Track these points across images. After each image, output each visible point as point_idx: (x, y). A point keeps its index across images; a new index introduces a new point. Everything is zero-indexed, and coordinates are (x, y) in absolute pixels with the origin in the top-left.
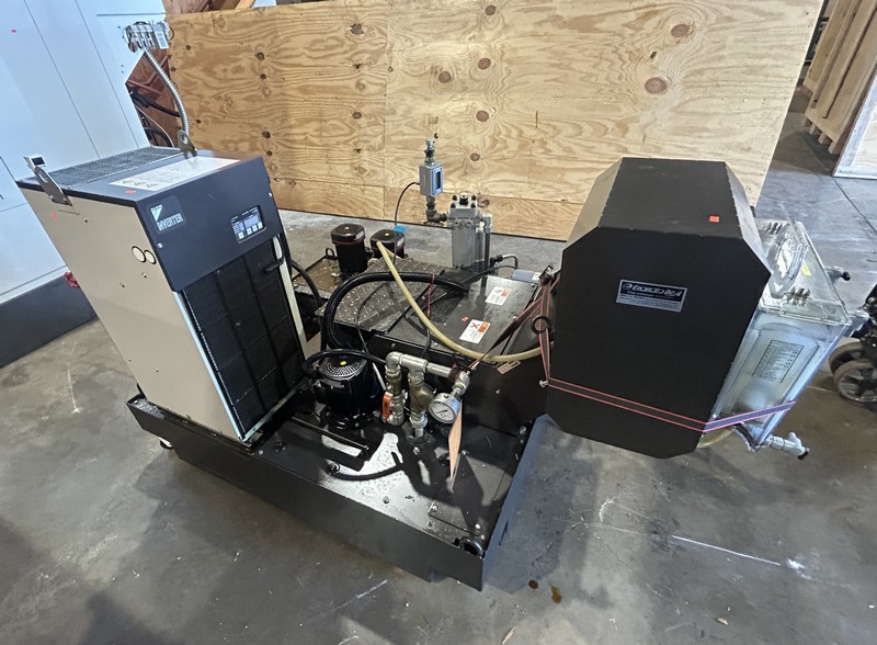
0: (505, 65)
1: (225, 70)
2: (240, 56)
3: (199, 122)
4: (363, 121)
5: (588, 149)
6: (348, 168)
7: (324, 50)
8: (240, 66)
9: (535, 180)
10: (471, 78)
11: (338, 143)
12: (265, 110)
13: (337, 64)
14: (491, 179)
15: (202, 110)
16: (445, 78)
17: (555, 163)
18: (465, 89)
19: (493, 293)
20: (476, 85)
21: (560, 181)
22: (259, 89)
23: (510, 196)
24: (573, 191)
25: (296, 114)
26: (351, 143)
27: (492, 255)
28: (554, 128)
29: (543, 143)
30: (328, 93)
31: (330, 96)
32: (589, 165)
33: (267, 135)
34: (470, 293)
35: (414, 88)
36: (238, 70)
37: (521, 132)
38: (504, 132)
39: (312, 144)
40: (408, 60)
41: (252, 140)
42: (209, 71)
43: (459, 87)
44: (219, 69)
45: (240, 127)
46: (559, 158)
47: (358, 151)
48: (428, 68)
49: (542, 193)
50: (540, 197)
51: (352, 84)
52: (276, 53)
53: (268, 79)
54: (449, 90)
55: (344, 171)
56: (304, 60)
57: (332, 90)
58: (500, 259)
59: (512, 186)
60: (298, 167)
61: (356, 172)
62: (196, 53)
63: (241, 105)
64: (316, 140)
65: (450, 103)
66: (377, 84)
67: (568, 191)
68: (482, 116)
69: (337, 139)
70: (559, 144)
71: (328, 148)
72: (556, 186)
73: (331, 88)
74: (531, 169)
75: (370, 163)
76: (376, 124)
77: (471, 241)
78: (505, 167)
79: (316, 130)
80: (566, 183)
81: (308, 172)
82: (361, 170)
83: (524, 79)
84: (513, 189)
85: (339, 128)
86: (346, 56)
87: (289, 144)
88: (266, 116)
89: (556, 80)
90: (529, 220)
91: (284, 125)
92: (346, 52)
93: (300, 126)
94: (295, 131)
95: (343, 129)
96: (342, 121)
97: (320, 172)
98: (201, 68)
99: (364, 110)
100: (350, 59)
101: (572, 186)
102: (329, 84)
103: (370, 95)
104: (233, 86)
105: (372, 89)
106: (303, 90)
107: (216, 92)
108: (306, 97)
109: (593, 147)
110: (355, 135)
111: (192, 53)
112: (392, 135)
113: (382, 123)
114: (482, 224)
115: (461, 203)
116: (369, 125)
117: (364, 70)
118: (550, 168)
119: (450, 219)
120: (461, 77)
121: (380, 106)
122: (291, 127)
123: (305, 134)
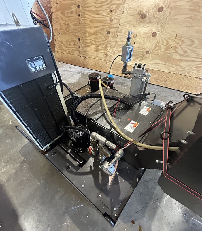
0: (169, 10)
1: (68, 13)
2: (73, 7)
3: (59, 33)
4: (110, 35)
5: (194, 52)
6: (103, 54)
7: (100, 3)
8: (72, 11)
9: (168, 64)
10: (154, 16)
11: (101, 44)
12: (79, 29)
13: (104, 10)
14: (151, 62)
15: (61, 29)
16: (143, 16)
17: (178, 57)
18: (150, 22)
19: (143, 109)
20: (155, 20)
21: (178, 65)
22: (78, 21)
23: (157, 69)
24: (182, 69)
25: (89, 31)
26: (105, 44)
27: (146, 92)
28: (182, 41)
29: (176, 48)
30: (99, 23)
31: (100, 24)
32: (192, 59)
33: (79, 39)
34: (134, 107)
35: (130, 21)
36: (72, 13)
37: (168, 42)
38: (161, 42)
39: (92, 44)
40: (130, 8)
41: (74, 41)
42: (63, 13)
43: (148, 21)
44: (66, 12)
45: (71, 36)
46: (180, 55)
47: (107, 47)
48: (137, 12)
49: (169, 69)
50: (168, 71)
51: (108, 19)
52: (84, 5)
53: (81, 17)
54: (144, 22)
55: (101, 55)
56: (93, 8)
57: (101, 21)
58: (149, 94)
59: (158, 65)
60: (87, 53)
61: (105, 56)
62: (60, 6)
63: (72, 27)
64: (94, 42)
65: (143, 28)
66: (117, 19)
67: (180, 69)
68: (154, 35)
69: (101, 42)
70: (182, 49)
71: (97, 46)
72: (175, 67)
73: (101, 20)
74: (168, 59)
75: (110, 53)
76: (114, 37)
77: (139, 85)
78: (158, 57)
79: (94, 38)
80: (180, 66)
81: (90, 54)
82: (107, 55)
83: (176, 17)
84: (158, 67)
85: (102, 38)
86: (108, 6)
87: (85, 44)
88: (79, 32)
89: (190, 18)
90: (161, 80)
91: (85, 36)
92: (108, 4)
93: (89, 36)
94: (88, 38)
95: (103, 38)
96: (103, 35)
97: (94, 55)
98: (61, 12)
99: (111, 31)
100: (109, 8)
101: (182, 67)
102: (100, 19)
103: (114, 24)
104: (70, 19)
105: (115, 21)
106: (92, 21)
107: (65, 22)
108: (92, 24)
109: (197, 51)
110: (107, 41)
111: (58, 6)
112: (119, 42)
113: (117, 36)
114: (145, 78)
115: (138, 67)
116: (112, 37)
117: (113, 12)
118: (175, 59)
119: (132, 74)
120: (149, 16)
121: (117, 29)
122: (86, 37)
123: (90, 40)
